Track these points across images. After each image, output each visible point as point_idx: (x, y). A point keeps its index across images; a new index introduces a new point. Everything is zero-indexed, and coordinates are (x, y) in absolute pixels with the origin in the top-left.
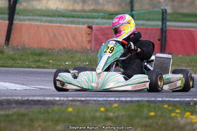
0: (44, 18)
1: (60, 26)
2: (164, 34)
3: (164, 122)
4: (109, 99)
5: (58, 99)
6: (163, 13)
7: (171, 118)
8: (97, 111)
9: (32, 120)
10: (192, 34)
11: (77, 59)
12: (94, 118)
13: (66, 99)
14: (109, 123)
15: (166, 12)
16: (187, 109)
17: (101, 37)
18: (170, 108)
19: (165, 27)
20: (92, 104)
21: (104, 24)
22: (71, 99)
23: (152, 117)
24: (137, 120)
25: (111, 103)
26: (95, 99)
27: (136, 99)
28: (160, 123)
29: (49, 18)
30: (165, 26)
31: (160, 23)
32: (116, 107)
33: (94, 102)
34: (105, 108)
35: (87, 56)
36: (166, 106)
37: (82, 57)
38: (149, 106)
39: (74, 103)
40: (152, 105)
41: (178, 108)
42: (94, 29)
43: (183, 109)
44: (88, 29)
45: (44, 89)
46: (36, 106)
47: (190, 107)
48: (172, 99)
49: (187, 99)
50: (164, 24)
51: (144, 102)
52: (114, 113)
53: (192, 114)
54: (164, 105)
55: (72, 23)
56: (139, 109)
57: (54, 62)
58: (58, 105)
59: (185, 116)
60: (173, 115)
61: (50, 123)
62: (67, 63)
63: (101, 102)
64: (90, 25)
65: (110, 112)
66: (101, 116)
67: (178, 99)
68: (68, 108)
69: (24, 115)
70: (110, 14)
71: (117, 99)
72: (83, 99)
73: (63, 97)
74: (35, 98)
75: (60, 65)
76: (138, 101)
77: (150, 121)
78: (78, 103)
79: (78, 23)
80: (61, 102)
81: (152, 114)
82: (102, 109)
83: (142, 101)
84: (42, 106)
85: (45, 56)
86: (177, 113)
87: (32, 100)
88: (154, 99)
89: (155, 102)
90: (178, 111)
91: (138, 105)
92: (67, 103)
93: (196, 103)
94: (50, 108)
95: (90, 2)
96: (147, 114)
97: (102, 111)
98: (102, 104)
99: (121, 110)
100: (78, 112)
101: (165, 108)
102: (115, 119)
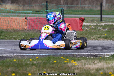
0: (4, 14)
1: (11, 18)
3: (61, 66)
4: (34, 55)
5: (9, 55)
6: (62, 10)
7: (65, 63)
8: (28, 61)
10: (76, 21)
11: (20, 34)
12: (26, 65)
13: (13, 55)
14: (34, 67)
15: (63, 10)
16: (72, 59)
17: (31, 23)
18: (64, 58)
20: (26, 57)
21: (33, 16)
22: (15, 55)
23: (55, 63)
24: (48, 65)
25: (35, 56)
26: (27, 55)
27: (48, 54)
28: (59, 66)
29: (6, 14)
32: (37, 59)
33: (27, 56)
34: (32, 59)
35: (25, 33)
36: (62, 58)
37: (22, 33)
39: (17, 57)
40: (55, 57)
41: (68, 58)
42: (28, 19)
43: (70, 59)
44: (25, 19)
45: (3, 50)
47: (74, 58)
48: (65, 54)
49: (73, 54)
51: (51, 56)
52: (36, 62)
53: (75, 61)
55: (17, 16)
56: (49, 59)
57: (8, 36)
58: (9, 58)
59: (72, 62)
60: (65, 62)
61: (5, 68)
62: (15, 36)
65: (34, 61)
66: (30, 63)
67: (68, 54)
70: (36, 12)
71: (38, 54)
72: (22, 55)
73: (12, 54)
75: (11, 38)
76: (48, 55)
77: (54, 65)
78: (19, 57)
79: (20, 16)
80: (11, 57)
81: (55, 61)
83: (50, 55)
84: (1, 59)
85: (4, 33)
86: (68, 61)
88: (56, 54)
89: (57, 55)
90: (68, 60)
91: (48, 58)
92: (14, 57)
93: (77, 55)
94: (5, 60)
95: (27, 5)
96: (53, 62)
97: (30, 61)
98: (31, 57)
99: (40, 60)
100: (19, 62)
101: (61, 58)
102: (37, 65)
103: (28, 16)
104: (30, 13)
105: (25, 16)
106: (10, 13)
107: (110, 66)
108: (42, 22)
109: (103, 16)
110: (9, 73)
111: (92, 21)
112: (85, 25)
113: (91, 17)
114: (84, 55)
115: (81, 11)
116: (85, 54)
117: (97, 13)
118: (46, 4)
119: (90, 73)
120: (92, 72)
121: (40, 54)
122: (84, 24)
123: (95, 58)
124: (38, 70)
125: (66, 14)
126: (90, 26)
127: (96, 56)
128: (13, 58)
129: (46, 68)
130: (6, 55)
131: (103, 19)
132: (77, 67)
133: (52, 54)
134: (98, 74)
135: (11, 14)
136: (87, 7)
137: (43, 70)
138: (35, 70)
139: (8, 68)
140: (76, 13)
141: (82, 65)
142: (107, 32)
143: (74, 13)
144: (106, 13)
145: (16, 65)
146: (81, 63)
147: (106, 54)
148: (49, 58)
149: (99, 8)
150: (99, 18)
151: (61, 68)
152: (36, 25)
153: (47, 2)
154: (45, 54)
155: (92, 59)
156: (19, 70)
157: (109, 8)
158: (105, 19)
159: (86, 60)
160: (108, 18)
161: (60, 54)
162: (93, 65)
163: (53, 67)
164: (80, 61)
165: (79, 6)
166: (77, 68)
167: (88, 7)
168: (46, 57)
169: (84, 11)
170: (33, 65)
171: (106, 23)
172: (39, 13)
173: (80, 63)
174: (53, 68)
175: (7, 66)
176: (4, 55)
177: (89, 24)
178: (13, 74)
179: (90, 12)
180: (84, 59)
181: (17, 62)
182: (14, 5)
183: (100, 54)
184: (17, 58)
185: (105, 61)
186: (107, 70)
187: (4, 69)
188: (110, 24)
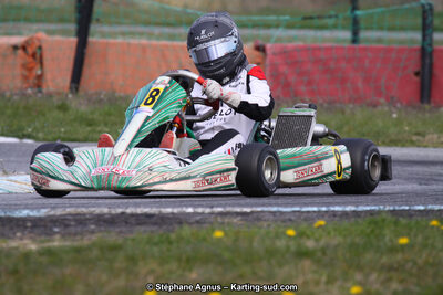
0: (157, 30)
2: (428, 61)
3: (431, 260)
4: (305, 209)
5: (190, 210)
6: (424, 12)
8: (278, 236)
9: (132, 260)
12: (271, 253)
13: (208, 210)
14: (307, 263)
15: (431, 9)
17: (285, 70)
19: (430, 45)
20: (268, 220)
21: (291, 39)
22: (220, 209)
23: (403, 247)
24: (368, 256)
25: (310, 217)
26: (274, 209)
27: (368, 208)
28: (420, 261)
29: (167, 30)
30: (428, 41)
31: (418, 36)
32: (320, 227)
33: (271, 217)
34: (295, 229)
36: (435, 223)
38: (396, 223)
39: (226, 220)
40: (403, 221)
42: (268, 52)
44: (257, 53)
46: (142, 228)
50: (428, 38)
51: (384, 215)
52: (317, 240)
54: (431, 220)
56: (372, 231)
58: (191, 224)
61: (174, 266)
63: (287, 217)
64: (261, 42)
65: (308, 237)
66: (288, 248)
68: (213, 230)
69: (115, 248)
70: (305, 18)
71: (324, 209)
72: (247, 210)
74: (139, 210)
76: (371, 213)
77: (399, 256)
78: (235, 220)
80: (198, 218)
81: (404, 241)
82: (291, 232)
83: (379, 212)
84: (155, 228)
87: (132, 215)
88: (407, 208)
89: (409, 214)
91: (370, 223)
92: (212, 219)
94: (172, 231)
96: (391, 240)
97: (290, 237)
98: (290, 220)
99: (333, 233)
100: (236, 240)
101: (433, 227)
102: (319, 254)
103: (268, 39)
104: (277, 26)
105: (253, 37)
108: (332, 65)
121: (332, 209)
124: (324, 279)
128: (211, 223)
129: (360, 268)
130: (176, 210)
133: (387, 208)
137: (346, 277)
138: (310, 276)
139: (191, 270)
145: (227, 255)
148: (376, 223)
152: (305, 79)
154: (353, 208)
161: (422, 208)
163: (396, 266)
168: (360, 220)
170: (302, 254)
172: (316, 22)
174: (396, 270)
175: (184, 257)
176: (169, 210)
184: (229, 224)
187: (171, 272)
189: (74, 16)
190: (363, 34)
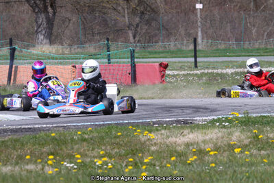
2: (133, 69)
3: (129, 140)
4: (86, 124)
5: (45, 126)
6: (131, 52)
7: (135, 137)
8: (75, 134)
9: (23, 145)
10: (155, 67)
13: (51, 126)
14: (85, 143)
15: (134, 51)
18: (134, 128)
20: (72, 128)
22: (55, 125)
23: (119, 137)
24: (107, 140)
25: (87, 127)
26: (75, 124)
27: (108, 123)
28: (125, 141)
30: (133, 62)
32: (90, 130)
33: (74, 127)
34: (81, 131)
36: (130, 127)
38: (117, 128)
39: (57, 129)
40: (120, 127)
41: (139, 128)
42: (77, 68)
44: (73, 68)
46: (27, 133)
47: (149, 127)
48: (136, 121)
49: (148, 121)
51: (113, 125)
52: (89, 135)
53: (150, 132)
55: (61, 63)
56: (109, 131)
58: (44, 131)
59: (145, 134)
60: (135, 134)
61: (37, 146)
64: (74, 64)
65: (86, 134)
66: (78, 139)
67: (141, 121)
69: (16, 141)
70: (90, 56)
71: (92, 123)
72: (65, 125)
73: (50, 124)
74: (26, 127)
77: (118, 140)
78: (61, 129)
80: (47, 128)
81: (119, 134)
82: (79, 133)
83: (111, 124)
84: (32, 133)
87: (24, 129)
89: (122, 124)
90: (139, 131)
92: (52, 129)
93: (154, 123)
94: (38, 134)
95: (76, 46)
96: (115, 134)
98: (80, 128)
99: (94, 132)
100: (60, 136)
102: (89, 140)
103: (77, 63)
104: (80, 59)
105: (72, 63)
106: (49, 59)
107: (207, 138)
109: (198, 59)
110: (45, 154)
111: (181, 68)
112: (169, 75)
113: (179, 62)
114: (166, 122)
115: (162, 53)
116: (168, 119)
117: (189, 55)
118: (106, 42)
119: (176, 151)
120: (179, 149)
121: (95, 123)
122: (168, 72)
123: (183, 125)
124: (91, 149)
125: (140, 58)
126: (177, 75)
127: (186, 122)
129: (105, 145)
130: (39, 126)
131: (198, 64)
132: (155, 141)
133: (115, 122)
134: (189, 152)
135: (51, 61)
136: (172, 45)
137: (99, 147)
138: (86, 148)
139: (43, 148)
140: (154, 56)
141: (163, 139)
142: (205, 84)
143: (152, 56)
144: (203, 55)
146: (161, 134)
147: (201, 118)
148: (110, 128)
149: (191, 47)
150: (191, 63)
151: (129, 144)
153: (108, 40)
154: (103, 123)
155: (178, 127)
156: (61, 149)
157: (208, 46)
158: (201, 64)
159: (169, 129)
160: (207, 62)
161: (127, 122)
162: (181, 137)
163: (116, 143)
164: (160, 132)
165: (160, 44)
166: (155, 143)
167: (175, 45)
168: (104, 127)
169: (168, 52)
170: (84, 140)
171: (203, 71)
172: (95, 57)
173: (159, 136)
175: (41, 143)
176: (37, 126)
177: (176, 73)
178: (51, 157)
179: (178, 53)
180: (165, 128)
181: (58, 138)
182: (56, 46)
183: (193, 120)
184: (58, 131)
185: (199, 131)
186: (203, 145)
187: (36, 149)
188: (210, 71)
189: (9, 57)
190: (112, 60)
